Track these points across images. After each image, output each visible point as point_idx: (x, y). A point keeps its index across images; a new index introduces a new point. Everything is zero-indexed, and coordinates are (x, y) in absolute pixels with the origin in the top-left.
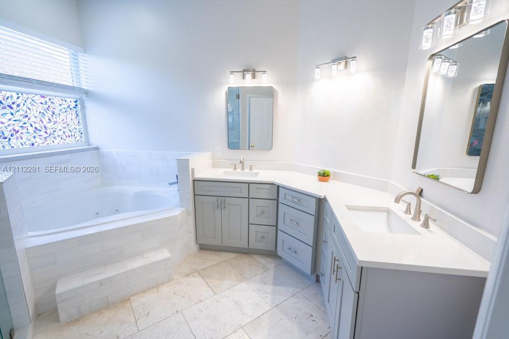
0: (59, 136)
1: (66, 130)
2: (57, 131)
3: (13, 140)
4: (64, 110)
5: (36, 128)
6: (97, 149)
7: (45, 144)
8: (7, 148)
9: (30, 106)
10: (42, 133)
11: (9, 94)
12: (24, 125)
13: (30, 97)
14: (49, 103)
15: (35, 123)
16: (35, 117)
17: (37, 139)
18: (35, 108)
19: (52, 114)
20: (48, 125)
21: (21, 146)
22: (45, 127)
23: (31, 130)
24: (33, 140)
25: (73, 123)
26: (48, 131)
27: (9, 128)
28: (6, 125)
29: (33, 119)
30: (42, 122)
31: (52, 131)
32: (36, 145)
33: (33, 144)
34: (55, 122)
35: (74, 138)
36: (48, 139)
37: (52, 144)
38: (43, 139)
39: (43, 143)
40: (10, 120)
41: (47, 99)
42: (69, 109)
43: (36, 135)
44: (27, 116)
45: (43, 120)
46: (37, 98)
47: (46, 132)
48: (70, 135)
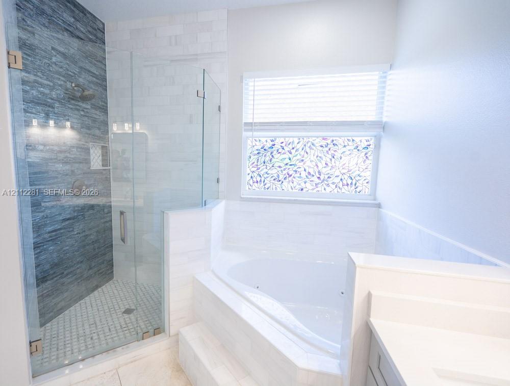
0: (333, 183)
1: (346, 177)
2: (333, 177)
3: (285, 183)
4: (348, 153)
5: (309, 173)
6: (379, 206)
7: (315, 191)
8: (279, 190)
9: (308, 150)
10: (315, 179)
11: (291, 140)
12: (298, 170)
13: (311, 140)
14: (331, 146)
15: (309, 167)
16: (311, 161)
17: (308, 185)
18: (313, 152)
19: (331, 157)
20: (324, 171)
21: (290, 190)
22: (319, 173)
23: (304, 174)
24: (303, 185)
25: (357, 169)
26: (322, 177)
27: (285, 172)
28: (282, 169)
29: (308, 163)
30: (317, 166)
31: (327, 177)
32: (305, 190)
33: (302, 189)
34: (332, 167)
35: (354, 187)
36: (319, 186)
37: (323, 191)
38: (314, 185)
39: (313, 189)
40: (287, 164)
41: (329, 142)
42: (356, 150)
43: (307, 180)
44: (303, 160)
45: (319, 164)
46: (318, 140)
47: (319, 178)
48: (349, 183)
